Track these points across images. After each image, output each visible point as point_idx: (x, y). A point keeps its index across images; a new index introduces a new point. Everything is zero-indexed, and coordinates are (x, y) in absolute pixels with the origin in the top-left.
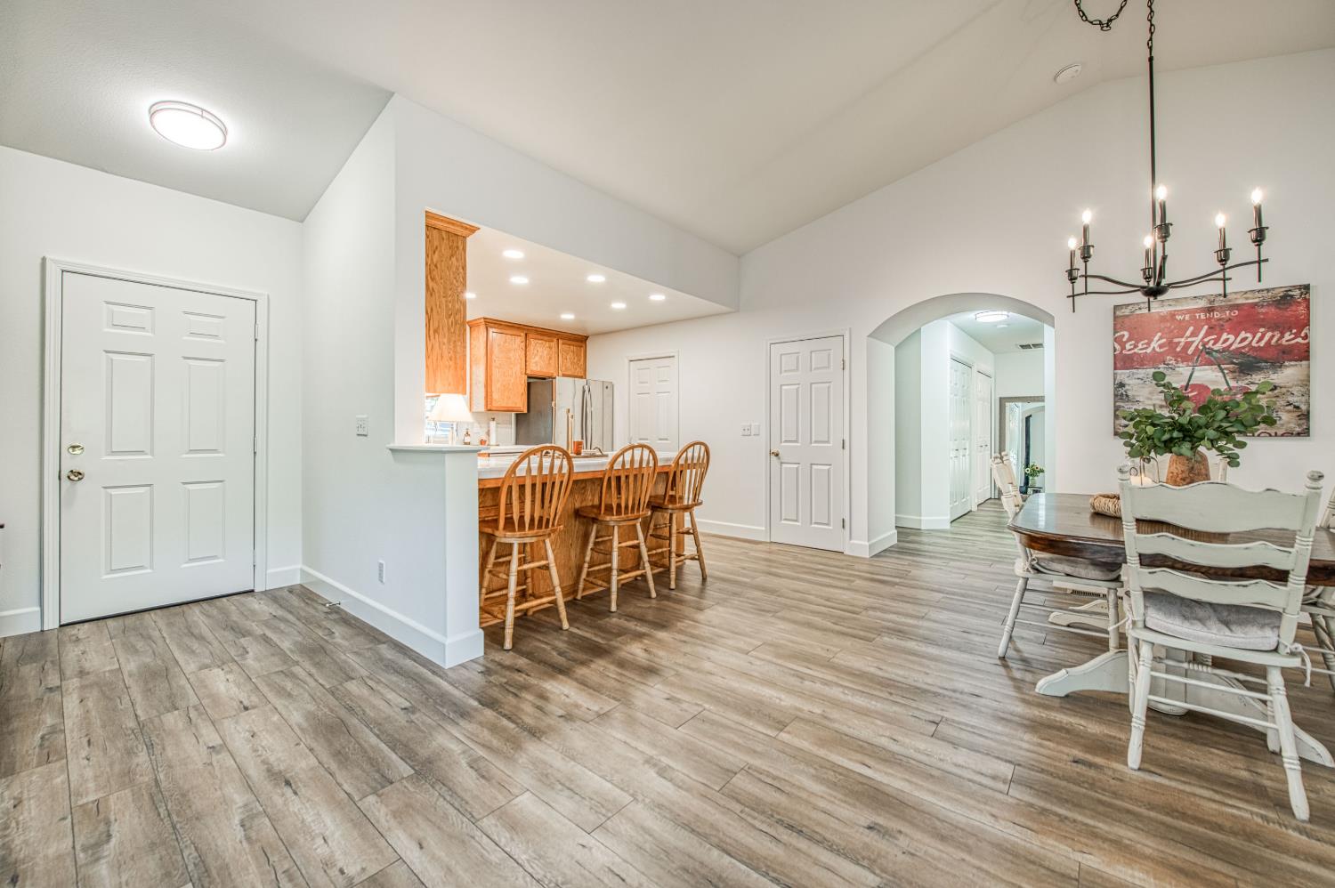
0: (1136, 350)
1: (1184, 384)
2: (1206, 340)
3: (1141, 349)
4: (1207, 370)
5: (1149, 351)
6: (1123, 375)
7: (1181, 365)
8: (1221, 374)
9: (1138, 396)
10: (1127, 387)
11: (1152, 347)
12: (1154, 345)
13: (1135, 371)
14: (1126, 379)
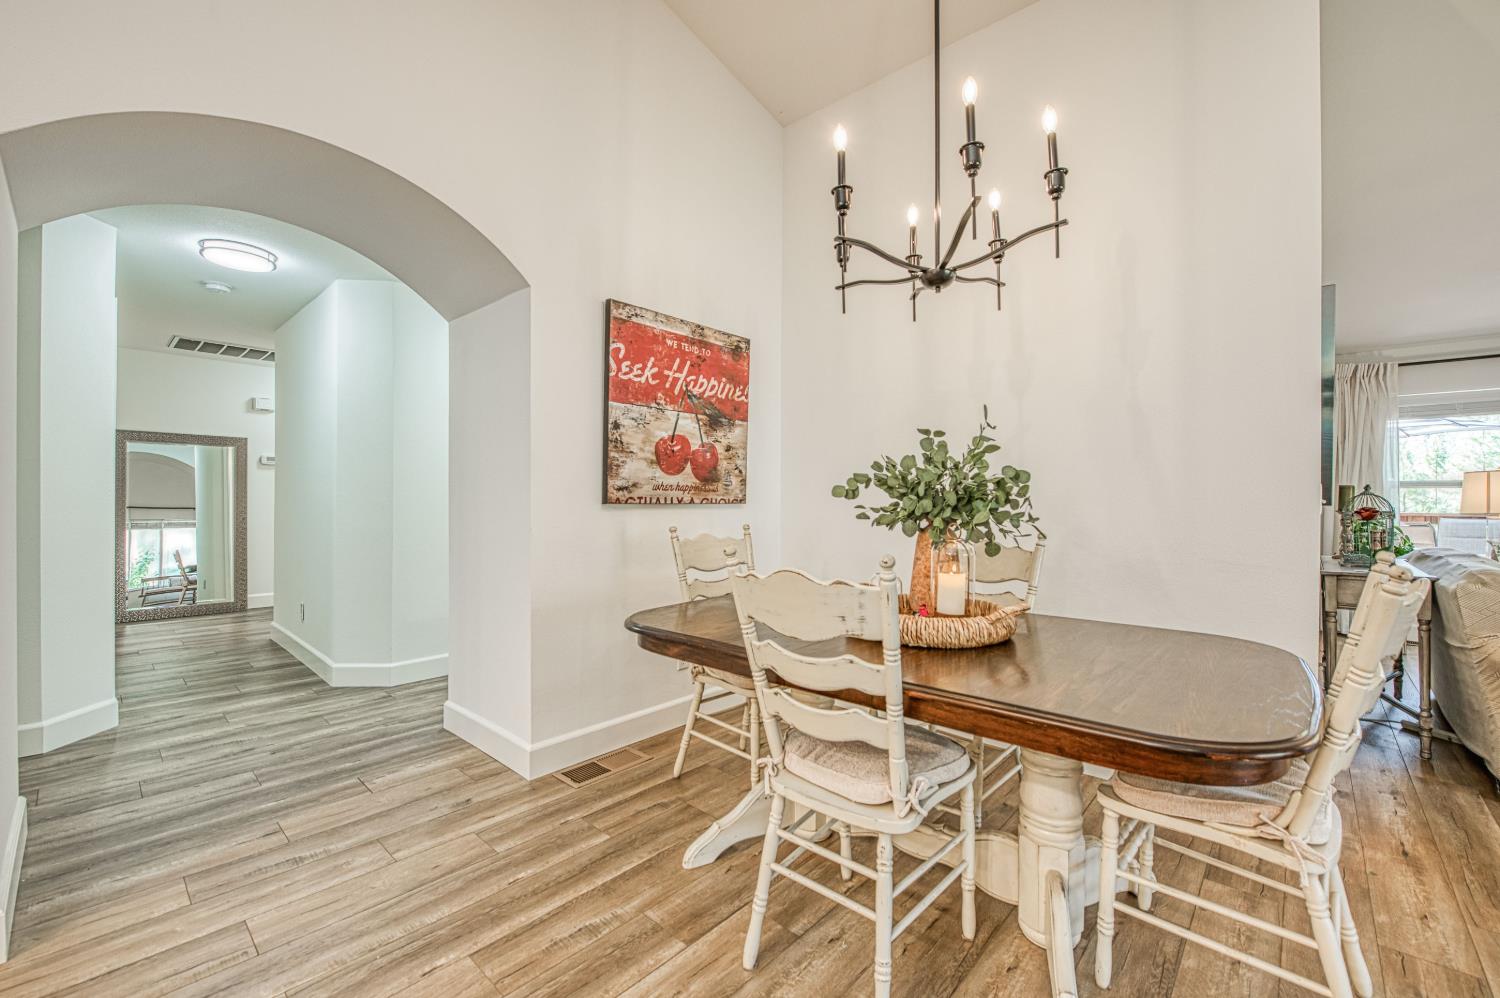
0: (631, 376)
1: (671, 433)
2: (688, 379)
3: (636, 376)
4: (687, 418)
5: (643, 380)
6: (617, 409)
7: (668, 407)
8: (697, 426)
9: (632, 444)
10: (622, 430)
11: (646, 376)
12: (648, 373)
13: (628, 406)
14: (621, 418)
